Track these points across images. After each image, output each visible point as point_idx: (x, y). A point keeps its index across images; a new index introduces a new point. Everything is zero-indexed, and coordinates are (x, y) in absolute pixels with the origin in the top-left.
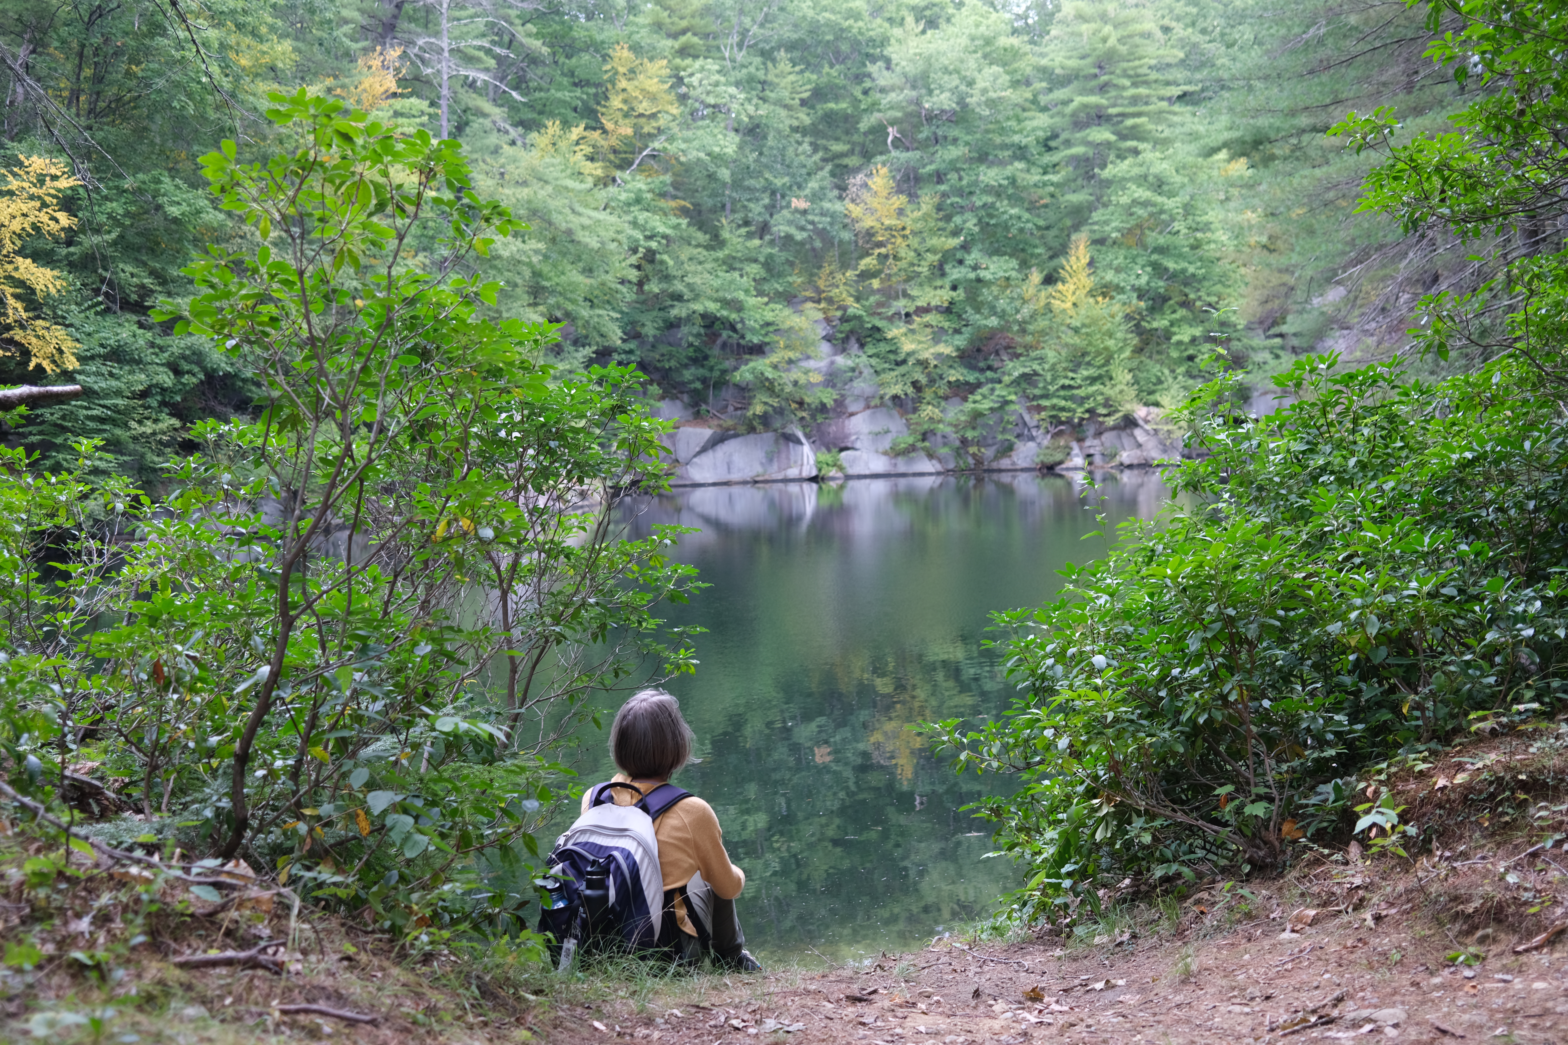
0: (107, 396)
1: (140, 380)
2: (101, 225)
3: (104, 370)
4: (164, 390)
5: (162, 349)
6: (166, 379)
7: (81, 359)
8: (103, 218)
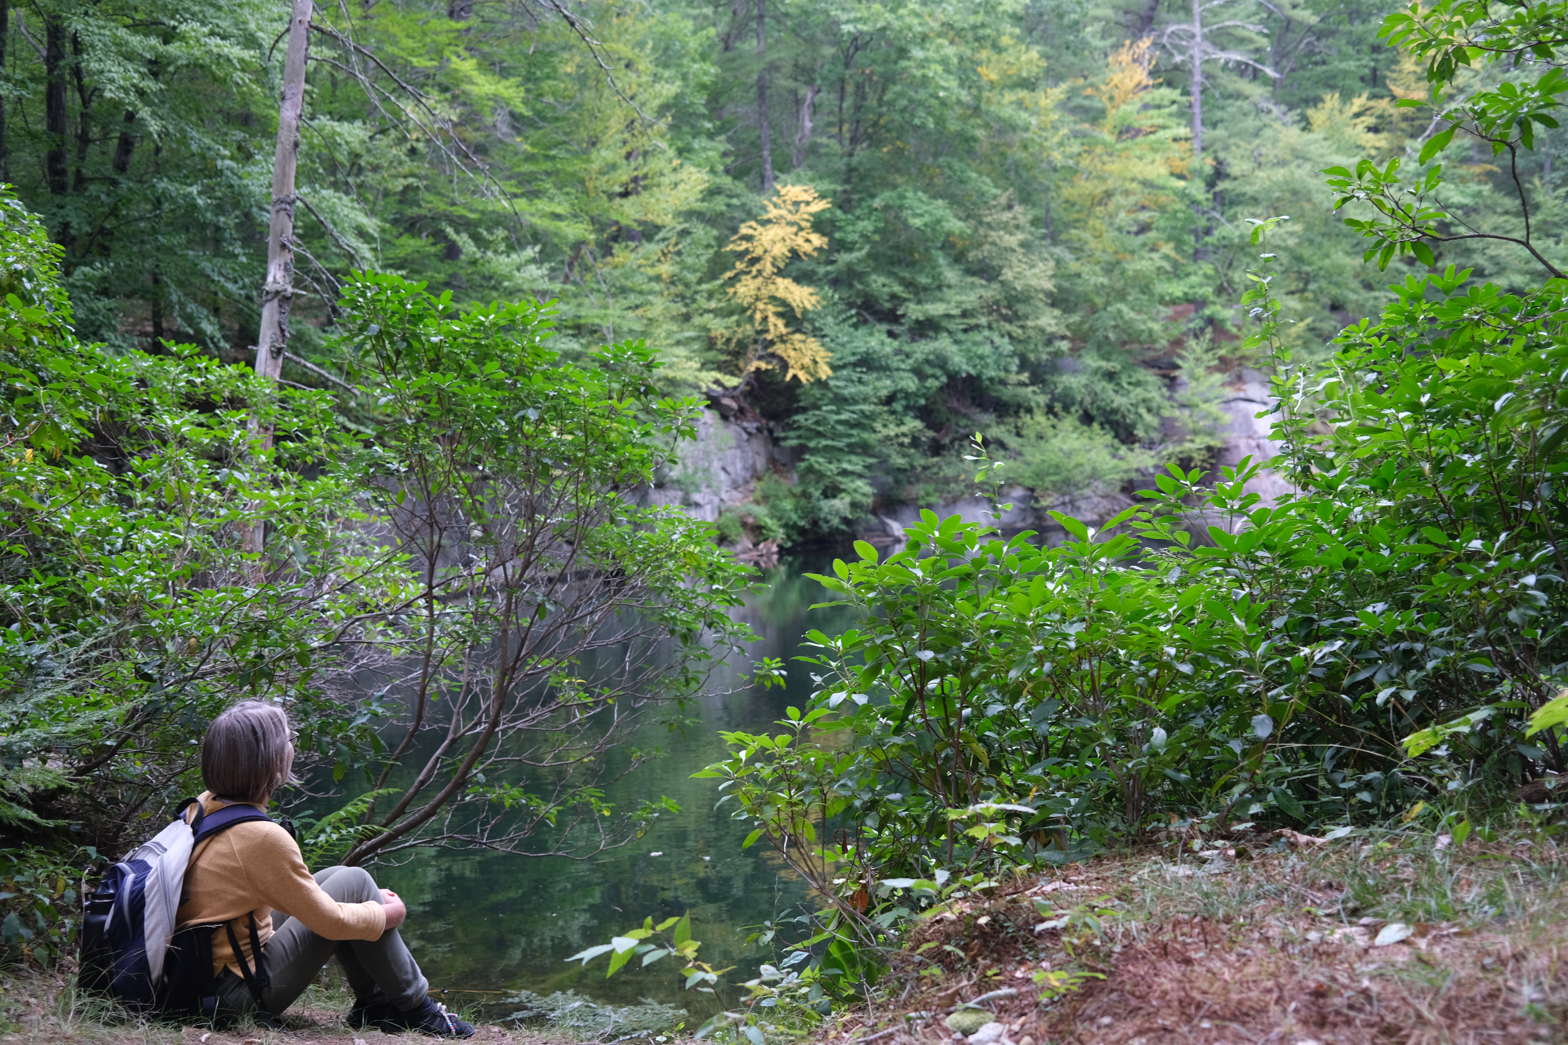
0: (855, 402)
1: (885, 386)
2: (854, 243)
3: (855, 377)
4: (907, 395)
5: (908, 356)
6: (910, 383)
7: (834, 368)
8: (856, 237)
